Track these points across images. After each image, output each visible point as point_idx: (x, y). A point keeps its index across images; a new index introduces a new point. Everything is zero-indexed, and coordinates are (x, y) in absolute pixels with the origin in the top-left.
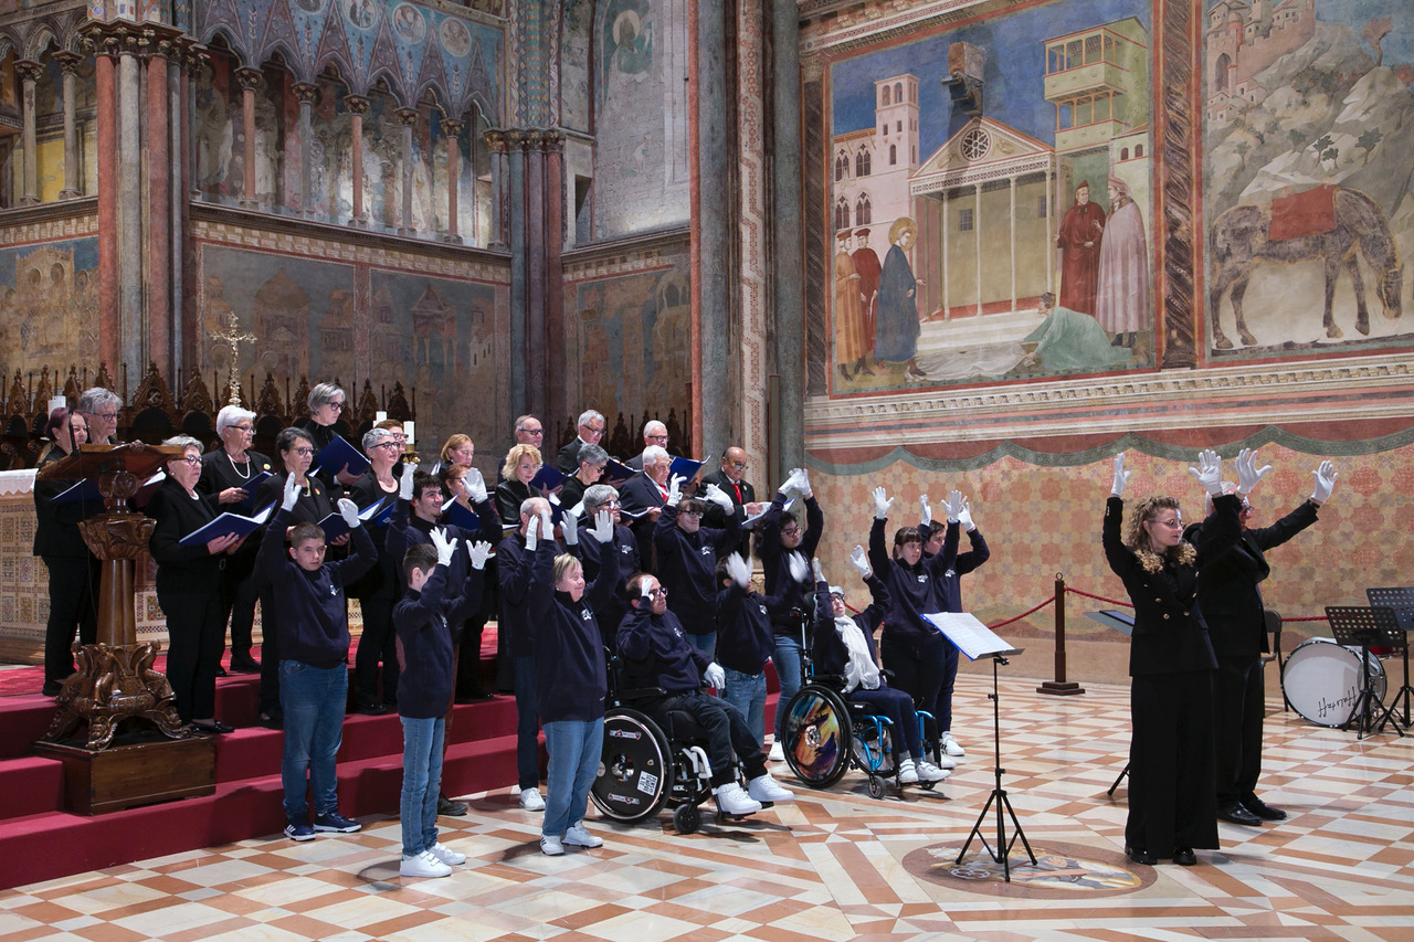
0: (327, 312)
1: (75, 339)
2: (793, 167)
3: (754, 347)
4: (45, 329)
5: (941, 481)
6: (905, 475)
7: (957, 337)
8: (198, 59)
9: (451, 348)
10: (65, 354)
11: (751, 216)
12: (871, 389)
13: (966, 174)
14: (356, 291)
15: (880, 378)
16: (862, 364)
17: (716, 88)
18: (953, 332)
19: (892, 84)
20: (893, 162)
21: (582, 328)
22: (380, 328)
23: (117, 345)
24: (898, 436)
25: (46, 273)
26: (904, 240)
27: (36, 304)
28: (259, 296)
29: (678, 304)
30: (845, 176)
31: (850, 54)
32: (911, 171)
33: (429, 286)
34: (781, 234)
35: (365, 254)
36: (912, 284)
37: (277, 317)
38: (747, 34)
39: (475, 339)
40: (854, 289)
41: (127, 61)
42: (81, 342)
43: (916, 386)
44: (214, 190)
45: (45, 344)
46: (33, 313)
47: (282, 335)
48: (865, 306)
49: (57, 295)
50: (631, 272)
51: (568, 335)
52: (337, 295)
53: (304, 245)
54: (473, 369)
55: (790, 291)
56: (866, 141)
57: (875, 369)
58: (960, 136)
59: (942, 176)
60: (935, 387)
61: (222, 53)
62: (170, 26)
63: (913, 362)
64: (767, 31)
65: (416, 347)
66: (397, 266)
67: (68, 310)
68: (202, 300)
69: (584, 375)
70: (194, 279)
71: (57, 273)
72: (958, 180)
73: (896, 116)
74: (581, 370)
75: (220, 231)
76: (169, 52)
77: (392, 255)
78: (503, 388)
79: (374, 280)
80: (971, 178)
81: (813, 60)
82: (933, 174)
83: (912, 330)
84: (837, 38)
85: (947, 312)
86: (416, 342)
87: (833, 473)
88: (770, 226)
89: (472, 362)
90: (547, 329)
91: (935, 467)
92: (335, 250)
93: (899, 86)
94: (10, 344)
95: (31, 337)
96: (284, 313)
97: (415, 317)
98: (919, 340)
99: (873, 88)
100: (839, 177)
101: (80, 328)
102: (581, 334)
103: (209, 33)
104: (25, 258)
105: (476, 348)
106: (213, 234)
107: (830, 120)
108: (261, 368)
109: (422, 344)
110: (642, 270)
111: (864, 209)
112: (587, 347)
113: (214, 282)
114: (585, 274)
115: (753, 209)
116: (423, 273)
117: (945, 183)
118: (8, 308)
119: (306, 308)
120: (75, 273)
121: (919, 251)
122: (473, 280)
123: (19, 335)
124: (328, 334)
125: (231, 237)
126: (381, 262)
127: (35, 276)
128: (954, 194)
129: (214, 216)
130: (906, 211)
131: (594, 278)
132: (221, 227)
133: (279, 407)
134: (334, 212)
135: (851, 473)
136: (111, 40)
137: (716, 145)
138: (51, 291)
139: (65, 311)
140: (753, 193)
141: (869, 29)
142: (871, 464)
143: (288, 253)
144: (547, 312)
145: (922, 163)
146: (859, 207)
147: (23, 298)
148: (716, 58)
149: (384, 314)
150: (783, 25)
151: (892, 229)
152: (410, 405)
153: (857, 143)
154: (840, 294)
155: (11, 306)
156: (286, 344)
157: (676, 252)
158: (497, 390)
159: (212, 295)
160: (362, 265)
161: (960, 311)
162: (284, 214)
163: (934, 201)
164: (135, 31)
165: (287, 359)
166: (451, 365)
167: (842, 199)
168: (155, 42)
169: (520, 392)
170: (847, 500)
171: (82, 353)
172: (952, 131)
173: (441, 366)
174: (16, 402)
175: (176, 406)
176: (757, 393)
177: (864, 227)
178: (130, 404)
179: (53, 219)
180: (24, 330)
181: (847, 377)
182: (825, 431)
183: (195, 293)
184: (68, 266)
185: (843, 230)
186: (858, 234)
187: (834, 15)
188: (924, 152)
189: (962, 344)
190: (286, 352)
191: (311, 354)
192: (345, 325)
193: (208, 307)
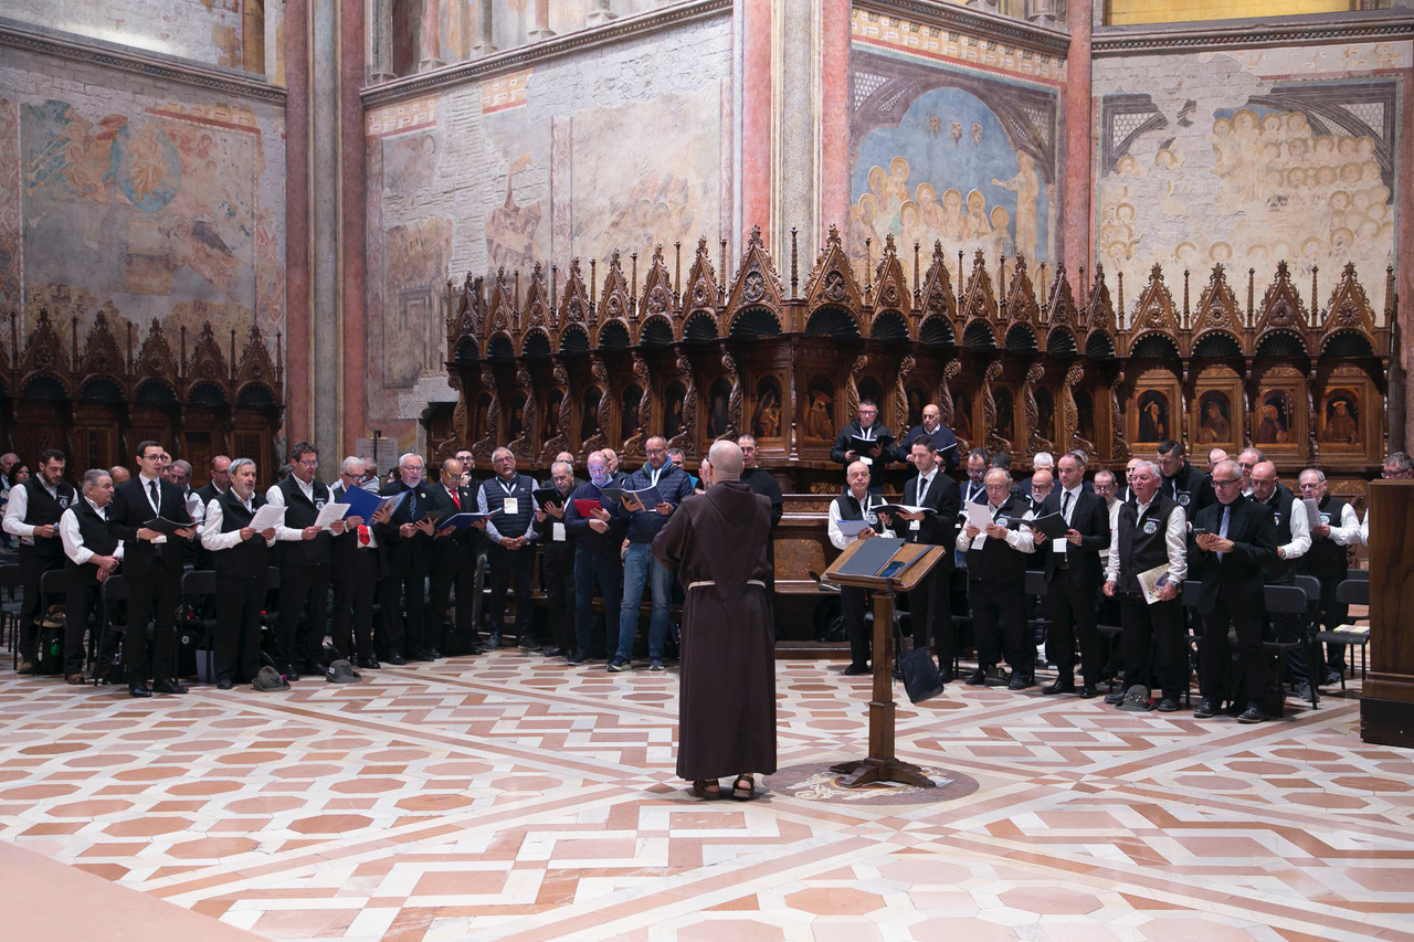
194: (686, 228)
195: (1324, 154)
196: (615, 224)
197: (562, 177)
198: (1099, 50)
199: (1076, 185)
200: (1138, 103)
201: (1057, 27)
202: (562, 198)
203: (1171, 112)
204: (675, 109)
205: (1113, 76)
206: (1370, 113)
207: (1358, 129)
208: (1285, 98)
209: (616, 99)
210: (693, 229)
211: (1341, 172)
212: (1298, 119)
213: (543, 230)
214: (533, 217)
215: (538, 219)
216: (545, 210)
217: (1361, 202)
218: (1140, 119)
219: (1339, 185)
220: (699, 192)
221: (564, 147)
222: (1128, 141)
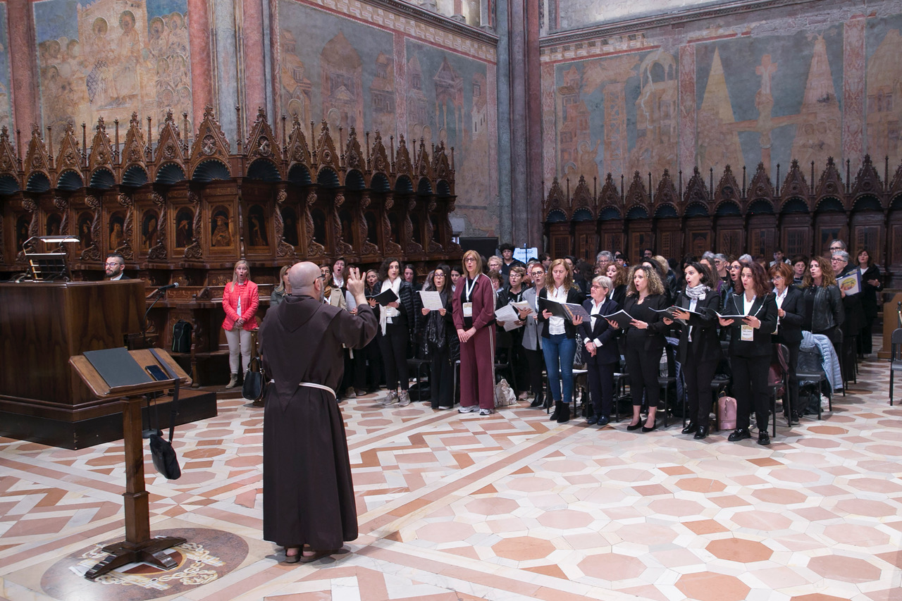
0: (375, 75)
1: (152, 90)
4: (115, 80)
9: (460, 115)
10: (140, 105)
14: (395, 58)
21: (559, 102)
22: (413, 93)
25: (113, 22)
27: (103, 55)
28: (324, 54)
29: (664, 81)
33: (445, 59)
35: (401, 23)
37: (338, 76)
39: (475, 109)
42: (158, 94)
45: (115, 96)
46: (100, 64)
47: (342, 94)
49: (128, 45)
50: (612, 53)
51: (545, 108)
52: (382, 59)
54: (475, 134)
65: (438, 113)
66: (423, 37)
67: (141, 60)
68: (277, 51)
69: (562, 142)
74: (559, 138)
77: (420, 27)
78: (493, 152)
79: (408, 49)
86: (438, 108)
89: (474, 129)
90: (528, 105)
92: (380, 17)
94: (75, 97)
95: (99, 89)
96: (343, 72)
97: (436, 85)
101: (156, 78)
102: (560, 108)
104: (88, 7)
105: (476, 118)
109: (441, 111)
110: (626, 51)
112: (565, 118)
113: (288, 35)
114: (563, 56)
116: (440, 45)
118: (70, 60)
119: (360, 69)
120: (149, 20)
122: (474, 57)
123: (84, 87)
124: (376, 95)
126: (412, 32)
127: (101, 26)
131: (573, 59)
133: (361, 160)
138: (120, 40)
139: (137, 60)
143: (345, 14)
144: (528, 88)
147: (87, 49)
149: (415, 81)
152: (450, 163)
155: (74, 58)
156: (346, 103)
157: (661, 35)
158: (490, 154)
159: (287, 50)
160: (399, 33)
165: (347, 117)
166: (460, 131)
169: (506, 157)
171: (160, 104)
173: (454, 131)
174: (101, 153)
175: (282, 156)
180: (90, 82)
184: (140, 14)
190: (346, 110)
191: (365, 115)
192: (388, 88)
193: (284, 60)
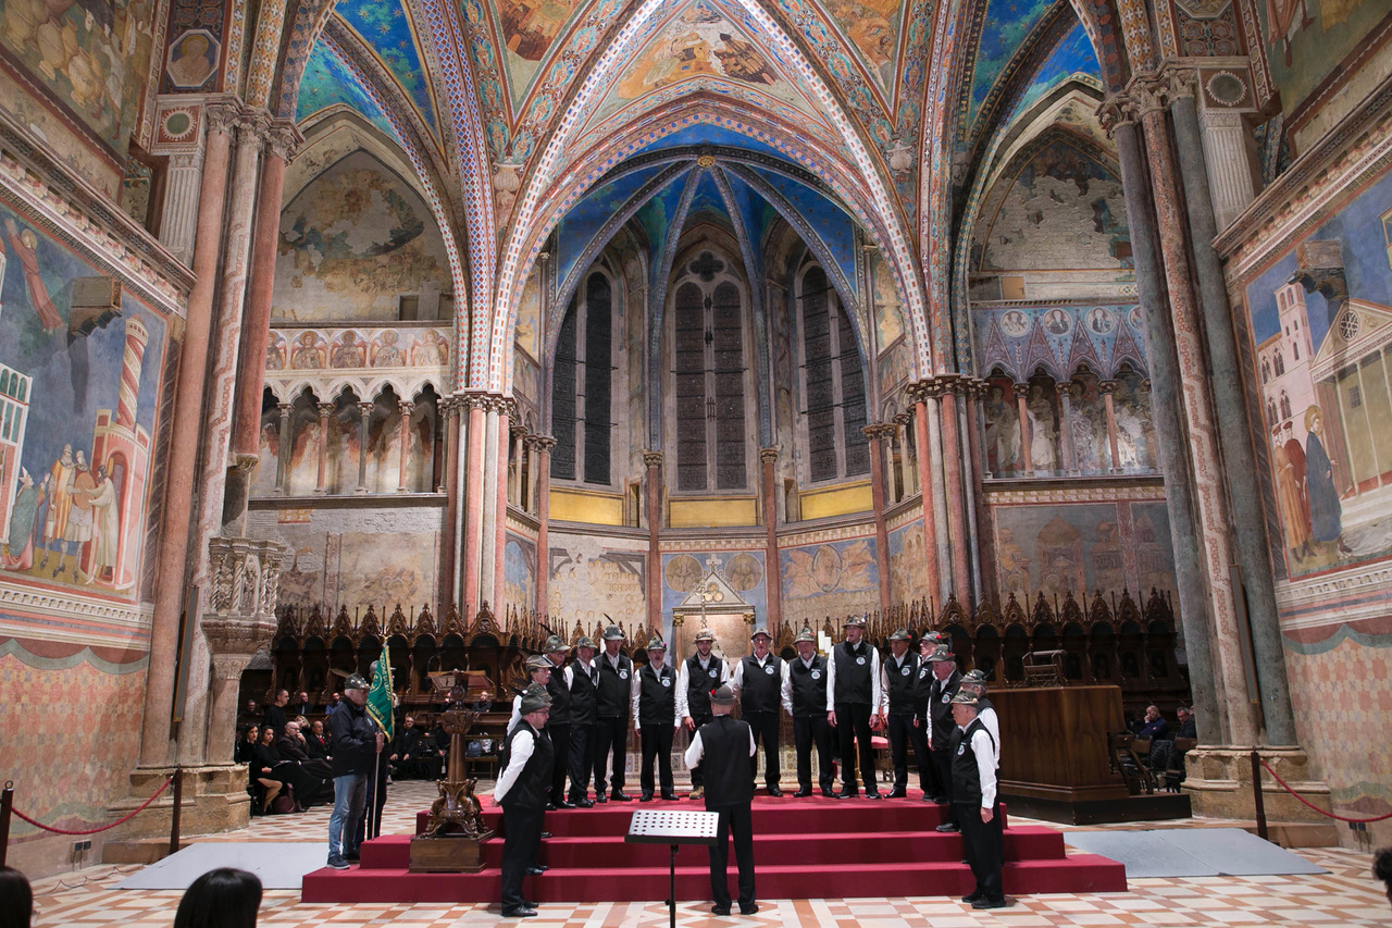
0: (1096, 541)
2: (1227, 381)
3: (1213, 542)
5: (1381, 657)
6: (1353, 652)
7: (1368, 511)
8: (978, 389)
11: (1197, 433)
12: (1316, 570)
13: (1347, 355)
14: (1119, 522)
15: (1320, 559)
16: (1306, 546)
17: (1154, 334)
18: (1366, 505)
19: (1285, 291)
20: (1297, 358)
22: (1144, 546)
23: (938, 583)
24: (1341, 613)
25: (914, 542)
26: (1316, 426)
27: (912, 561)
28: (1040, 537)
30: (1269, 379)
31: (1256, 275)
32: (1310, 362)
34: (1226, 440)
35: (1125, 493)
36: (1329, 465)
37: (1056, 549)
38: (1174, 285)
40: (1291, 477)
41: (930, 402)
43: (1346, 563)
44: (1010, 468)
45: (916, 586)
46: (911, 567)
47: (1061, 562)
48: (1300, 491)
49: (919, 554)
52: (1104, 527)
53: (1072, 495)
55: (1241, 489)
56: (1277, 344)
57: (1316, 550)
58: (1337, 322)
59: (1331, 362)
60: (1360, 562)
61: (999, 379)
62: (953, 374)
63: (1340, 540)
64: (1191, 276)
66: (1154, 497)
68: (998, 545)
70: (990, 532)
71: (918, 543)
72: (1343, 362)
73: (1293, 314)
75: (1007, 496)
76: (954, 389)
77: (1148, 490)
79: (1135, 511)
80: (1352, 357)
81: (1235, 288)
82: (1325, 362)
83: (1335, 510)
84: (1246, 264)
85: (1356, 487)
87: (1303, 653)
88: (1216, 435)
91: (1373, 643)
92: (1098, 494)
93: (1290, 290)
94: (902, 588)
95: (911, 582)
96: (1062, 545)
98: (1341, 519)
99: (1274, 297)
100: (1266, 381)
103: (988, 369)
104: (905, 533)
106: (1002, 500)
107: (1252, 333)
108: (1047, 588)
111: (1285, 403)
113: (1007, 531)
115: (1197, 424)
117: (1335, 366)
118: (901, 566)
119: (1078, 540)
121: (1328, 433)
123: (906, 581)
124: (1099, 556)
125: (1015, 499)
126: (1139, 496)
127: (910, 545)
128: (1342, 375)
129: (1000, 487)
130: (1312, 399)
132: (1008, 494)
133: (1050, 616)
134: (1103, 466)
135: (1314, 653)
136: (920, 392)
137: (1161, 379)
138: (916, 552)
140: (1195, 410)
141: (1264, 249)
142: (1327, 643)
143: (1060, 502)
145: (1316, 352)
146: (1282, 403)
147: (906, 559)
148: (1151, 311)
149: (1145, 536)
150: (1204, 268)
151: (1306, 418)
153: (1272, 347)
154: (1282, 483)
155: (902, 564)
156: (1065, 568)
159: (1005, 541)
160: (1123, 502)
161: (1366, 485)
162: (1063, 476)
163: (1330, 385)
164: (931, 383)
165: (1066, 578)
167: (1271, 399)
168: (942, 386)
170: (1316, 678)
172: (1331, 319)
176: (1221, 583)
177: (1288, 420)
178: (937, 623)
179: (914, 507)
180: (908, 578)
181: (1299, 560)
182: (1291, 613)
183: (992, 541)
185: (1275, 426)
186: (1285, 428)
187: (1241, 247)
188: (1315, 343)
189: (1374, 517)
190: (1066, 573)
191: (1086, 574)
192: (1113, 548)
193: (1003, 550)
194: (413, 593)
195: (624, 580)
196: (367, 587)
197: (335, 561)
198: (552, 529)
199: (542, 582)
200: (562, 552)
201: (536, 518)
202: (333, 570)
203: (574, 557)
204: (408, 540)
205: (555, 540)
206: (637, 565)
207: (634, 571)
208: (611, 556)
209: (371, 530)
210: (417, 593)
211: (629, 587)
212: (615, 565)
213: (318, 586)
214: (311, 578)
215: (315, 579)
216: (320, 576)
217: (635, 599)
218: (563, 558)
219: (628, 592)
220: (421, 578)
221: (333, 546)
222: (559, 567)
